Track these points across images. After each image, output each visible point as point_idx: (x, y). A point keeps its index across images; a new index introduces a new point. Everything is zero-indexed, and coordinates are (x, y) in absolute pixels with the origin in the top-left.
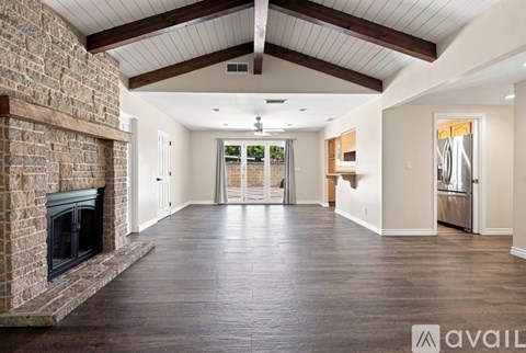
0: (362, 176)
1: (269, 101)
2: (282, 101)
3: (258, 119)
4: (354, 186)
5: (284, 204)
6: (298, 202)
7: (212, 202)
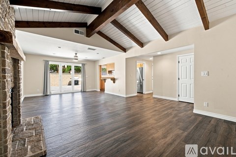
0: (117, 79)
1: (89, 49)
2: (94, 50)
3: (76, 54)
4: (114, 82)
5: (81, 91)
6: (87, 91)
7: (42, 94)
